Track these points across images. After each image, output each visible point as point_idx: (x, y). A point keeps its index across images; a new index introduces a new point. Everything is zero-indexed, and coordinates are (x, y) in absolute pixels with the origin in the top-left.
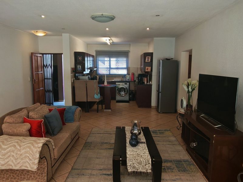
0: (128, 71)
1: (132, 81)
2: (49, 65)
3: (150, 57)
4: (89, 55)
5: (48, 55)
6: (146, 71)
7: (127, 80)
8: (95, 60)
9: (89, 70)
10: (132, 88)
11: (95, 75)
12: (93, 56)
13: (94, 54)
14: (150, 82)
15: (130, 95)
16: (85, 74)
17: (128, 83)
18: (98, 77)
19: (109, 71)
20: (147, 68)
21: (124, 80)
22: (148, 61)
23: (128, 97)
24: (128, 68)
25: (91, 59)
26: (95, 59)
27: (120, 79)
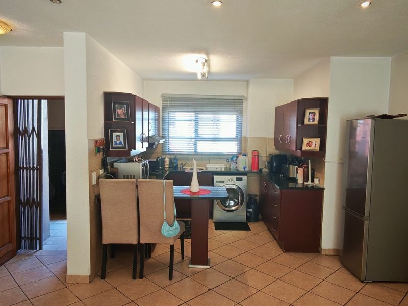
0: (240, 145)
1: (254, 173)
2: (33, 129)
3: (317, 111)
4: (146, 105)
5: (30, 101)
6: (305, 148)
7: (241, 169)
8: (161, 119)
9: (146, 145)
10: (255, 190)
11: (160, 155)
12: (156, 109)
13: (159, 104)
14: (316, 181)
15: (248, 206)
16: (134, 156)
17: (245, 178)
18: (167, 159)
19: (195, 144)
20: (306, 140)
21: (233, 167)
22: (311, 123)
23: (246, 211)
24: (240, 139)
25: (152, 115)
26: (161, 116)
27: (224, 166)
